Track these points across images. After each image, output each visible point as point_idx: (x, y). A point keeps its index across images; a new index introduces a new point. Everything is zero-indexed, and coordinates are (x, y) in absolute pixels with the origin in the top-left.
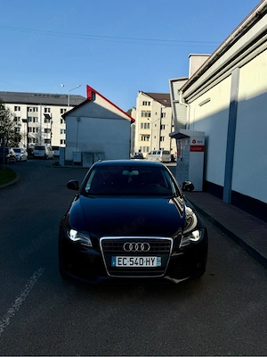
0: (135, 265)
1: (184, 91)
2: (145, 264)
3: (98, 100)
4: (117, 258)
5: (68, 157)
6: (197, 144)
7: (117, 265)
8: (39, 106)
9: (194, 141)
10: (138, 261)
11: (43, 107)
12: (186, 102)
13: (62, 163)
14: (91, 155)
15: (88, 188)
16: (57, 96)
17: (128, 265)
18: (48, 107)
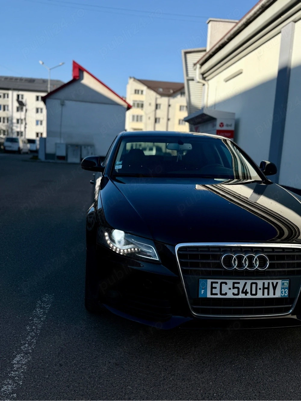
0: (242, 296)
1: (202, 64)
2: (260, 293)
3: (87, 80)
4: (209, 281)
5: (50, 149)
6: (225, 128)
7: (209, 295)
8: (10, 92)
9: (222, 125)
10: (248, 288)
11: (15, 93)
12: (204, 79)
13: (41, 156)
14: (77, 147)
15: (118, 166)
16: (32, 81)
17: (230, 295)
18: (21, 93)
